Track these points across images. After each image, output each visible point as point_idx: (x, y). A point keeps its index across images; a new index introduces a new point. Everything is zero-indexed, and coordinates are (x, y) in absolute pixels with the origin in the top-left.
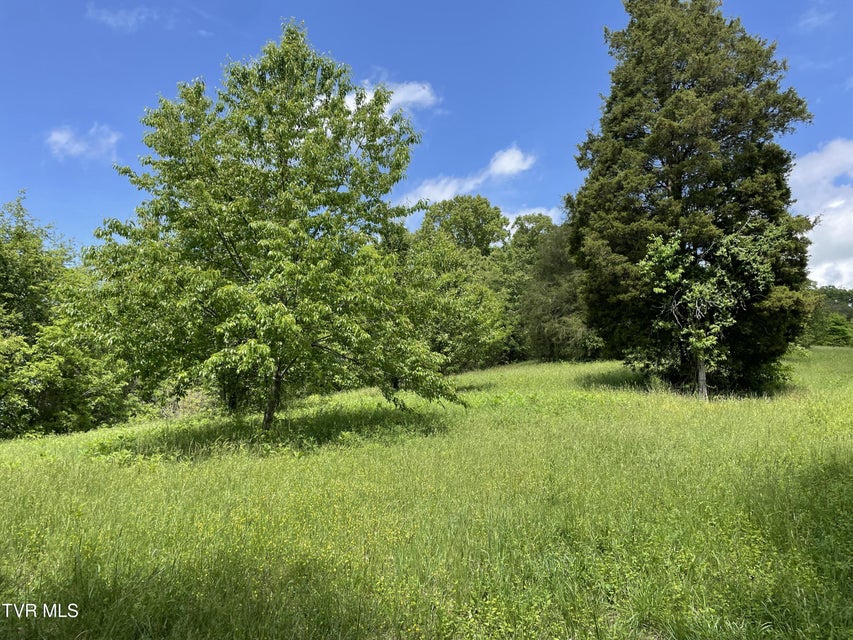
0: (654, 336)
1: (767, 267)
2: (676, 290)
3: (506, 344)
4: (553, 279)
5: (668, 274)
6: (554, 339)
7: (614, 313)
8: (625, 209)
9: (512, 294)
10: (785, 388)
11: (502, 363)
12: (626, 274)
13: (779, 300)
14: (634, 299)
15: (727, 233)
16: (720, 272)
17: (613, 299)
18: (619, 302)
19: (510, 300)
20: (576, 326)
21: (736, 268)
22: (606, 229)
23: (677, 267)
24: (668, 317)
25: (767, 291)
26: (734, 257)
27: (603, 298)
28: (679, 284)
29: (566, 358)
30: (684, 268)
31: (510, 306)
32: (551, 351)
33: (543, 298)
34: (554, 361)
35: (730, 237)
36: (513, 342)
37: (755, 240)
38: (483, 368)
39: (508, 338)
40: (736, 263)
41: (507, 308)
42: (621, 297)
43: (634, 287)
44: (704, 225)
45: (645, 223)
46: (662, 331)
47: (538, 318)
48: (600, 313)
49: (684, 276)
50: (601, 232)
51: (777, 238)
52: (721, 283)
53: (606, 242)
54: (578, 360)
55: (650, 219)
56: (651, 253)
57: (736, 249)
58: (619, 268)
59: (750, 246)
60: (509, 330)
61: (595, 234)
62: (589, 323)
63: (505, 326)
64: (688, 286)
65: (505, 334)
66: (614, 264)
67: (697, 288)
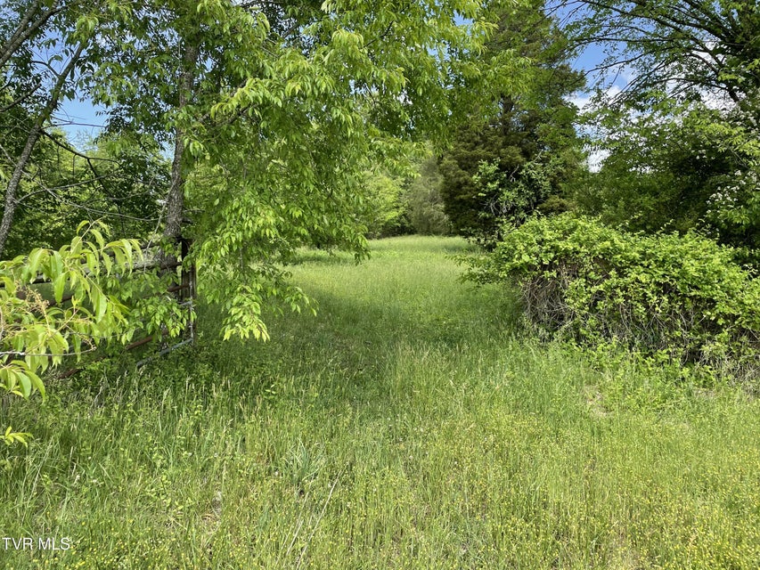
0: (481, 222)
1: (547, 183)
2: (494, 195)
3: (398, 221)
4: (433, 175)
5: (489, 184)
6: (430, 220)
7: (459, 206)
8: (469, 142)
9: (406, 182)
11: (394, 236)
12: (466, 183)
13: (552, 203)
14: (470, 198)
15: (528, 160)
16: (521, 185)
17: (457, 198)
18: (461, 200)
19: (404, 187)
20: (438, 210)
21: (530, 182)
22: (457, 153)
23: (495, 180)
24: (488, 210)
25: (546, 198)
26: (529, 176)
27: (452, 196)
28: (497, 191)
29: (437, 233)
30: (500, 180)
31: (404, 191)
32: (427, 227)
33: (425, 189)
34: (429, 235)
35: (529, 163)
36: (404, 220)
37: (544, 166)
38: (379, 238)
39: (400, 217)
40: (531, 180)
41: (401, 194)
42: (462, 196)
43: (470, 191)
44: (514, 155)
45: (480, 151)
46: (485, 218)
47: (421, 203)
48: (450, 206)
49: (500, 185)
50: (454, 155)
51: (557, 165)
52: (520, 191)
53: (456, 162)
54: (445, 235)
55: (483, 149)
56: (480, 170)
57: (531, 171)
58: (462, 179)
59: (539, 170)
60: (401, 210)
61: (450, 156)
62: (446, 211)
63: (398, 207)
64: (502, 192)
65: (397, 214)
66: (460, 176)
67: (506, 193)
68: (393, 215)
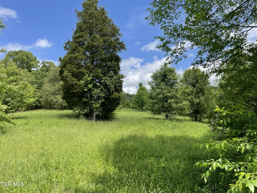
0: (82, 103)
1: (113, 87)
2: (90, 90)
3: (34, 103)
4: (53, 83)
5: (89, 85)
6: (51, 102)
7: (71, 96)
8: (77, 65)
9: (38, 86)
10: (114, 119)
12: (76, 84)
13: (115, 96)
14: (78, 92)
15: (104, 76)
16: (102, 87)
17: (71, 91)
18: (73, 92)
19: (37, 89)
20: (59, 99)
21: (106, 86)
22: (71, 70)
23: (91, 84)
24: (87, 98)
25: (113, 93)
26: (106, 83)
27: (68, 91)
29: (55, 109)
30: (93, 84)
31: (37, 90)
32: (50, 106)
33: (49, 89)
34: (51, 109)
35: (105, 77)
36: (37, 103)
37: (111, 79)
38: (24, 111)
39: (35, 101)
41: (36, 91)
42: (74, 91)
43: (78, 88)
44: (99, 73)
45: (83, 70)
46: (85, 102)
47: (47, 95)
48: (67, 95)
49: (93, 87)
50: (69, 70)
51: (116, 79)
52: (102, 90)
53: (71, 74)
54: (59, 109)
56: (84, 78)
57: (106, 81)
58: (74, 82)
59: (110, 80)
60: (36, 99)
61: (68, 71)
62: (64, 98)
63: (34, 97)
64: (93, 90)
65: (34, 100)
66: (73, 81)
67: (96, 90)
68: (32, 100)
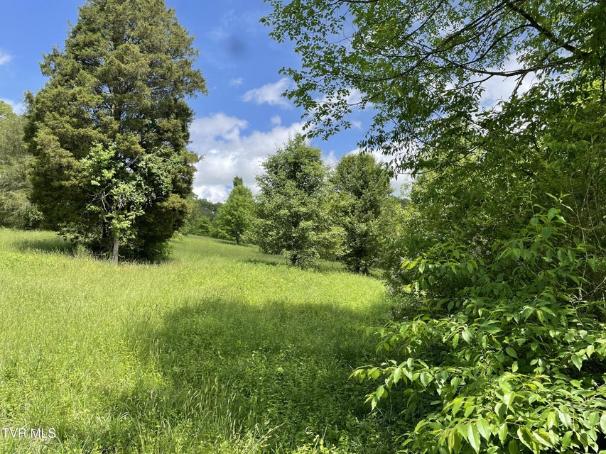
1: (168, 180)
2: (107, 185)
5: (104, 172)
7: (55, 195)
8: (76, 116)
10: (168, 259)
12: (70, 167)
13: (173, 203)
14: (74, 186)
15: (148, 152)
16: (139, 178)
17: (56, 184)
18: (61, 187)
20: (20, 201)
21: (150, 178)
22: (58, 127)
23: (111, 168)
24: (98, 203)
25: (167, 196)
26: (150, 169)
27: (48, 181)
28: (109, 181)
29: (8, 225)
30: (116, 170)
35: (149, 156)
37: (164, 161)
40: (151, 174)
42: (63, 183)
43: (75, 177)
44: (133, 143)
45: (91, 131)
46: (92, 212)
49: (115, 176)
50: (53, 129)
51: (178, 163)
52: (138, 186)
53: (57, 138)
54: (20, 228)
55: (94, 129)
56: (92, 154)
57: (152, 165)
59: (160, 164)
61: (48, 130)
62: (33, 200)
64: (116, 184)
66: (61, 156)
67: (122, 186)
